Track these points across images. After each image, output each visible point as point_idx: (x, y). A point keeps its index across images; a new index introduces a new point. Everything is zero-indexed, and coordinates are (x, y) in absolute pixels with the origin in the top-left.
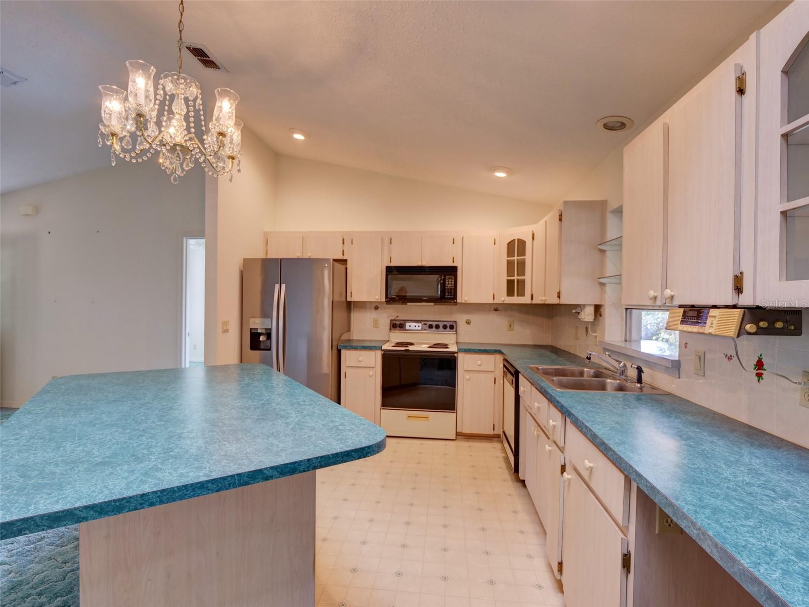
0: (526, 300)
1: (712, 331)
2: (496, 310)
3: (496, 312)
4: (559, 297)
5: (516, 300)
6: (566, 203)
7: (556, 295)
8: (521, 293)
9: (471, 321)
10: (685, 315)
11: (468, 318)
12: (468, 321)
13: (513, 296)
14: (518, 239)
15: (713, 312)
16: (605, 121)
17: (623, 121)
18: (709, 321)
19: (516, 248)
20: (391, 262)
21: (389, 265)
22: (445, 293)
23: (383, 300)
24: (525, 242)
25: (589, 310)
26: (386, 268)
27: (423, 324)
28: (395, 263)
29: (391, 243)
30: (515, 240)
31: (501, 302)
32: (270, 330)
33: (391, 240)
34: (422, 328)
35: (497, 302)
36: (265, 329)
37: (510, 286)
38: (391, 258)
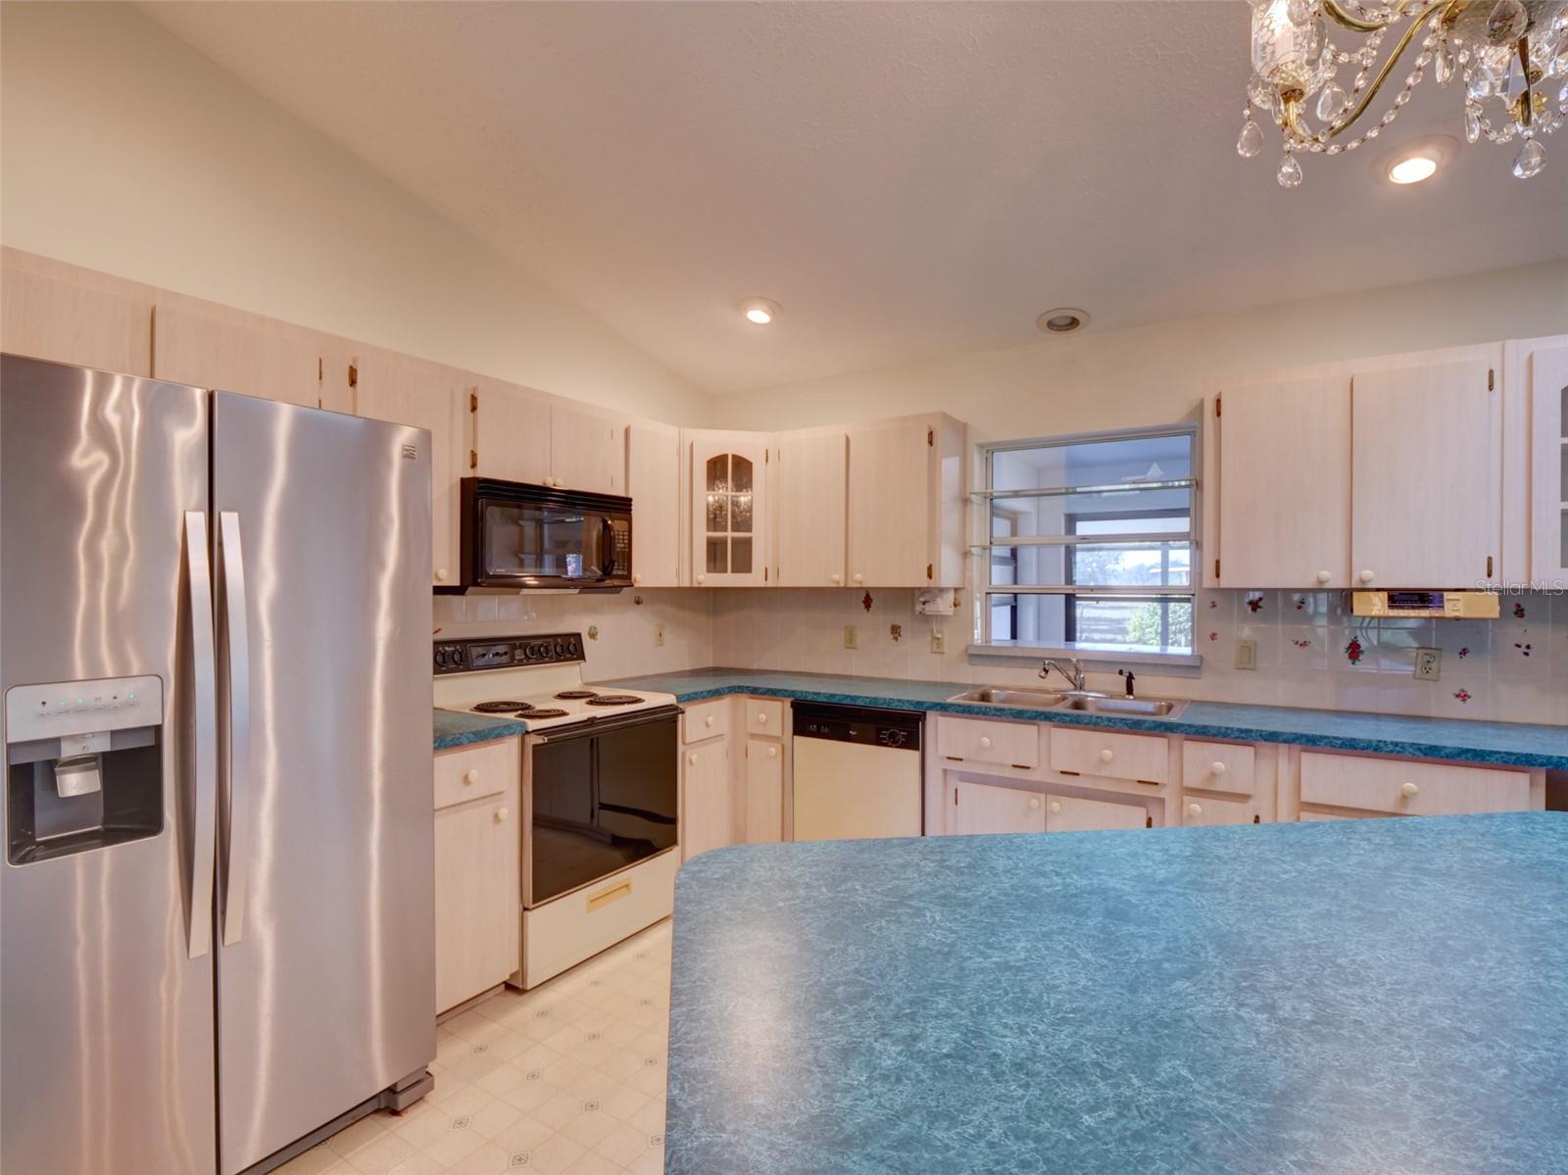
0: (752, 580)
2: (638, 602)
3: (638, 607)
4: (930, 576)
5: (729, 579)
7: (923, 575)
8: (744, 564)
9: (599, 630)
11: (593, 624)
12: (593, 631)
13: (726, 571)
14: (734, 456)
17: (1074, 316)
18: (1449, 605)
19: (728, 473)
20: (474, 465)
21: (469, 474)
22: (612, 562)
23: (456, 582)
24: (750, 464)
25: (950, 597)
26: (465, 483)
27: (514, 648)
28: (486, 470)
29: (474, 409)
30: (726, 456)
31: (695, 585)
32: (158, 730)
33: (474, 399)
34: (513, 658)
35: (686, 584)
36: (114, 734)
37: (715, 554)
38: (474, 455)
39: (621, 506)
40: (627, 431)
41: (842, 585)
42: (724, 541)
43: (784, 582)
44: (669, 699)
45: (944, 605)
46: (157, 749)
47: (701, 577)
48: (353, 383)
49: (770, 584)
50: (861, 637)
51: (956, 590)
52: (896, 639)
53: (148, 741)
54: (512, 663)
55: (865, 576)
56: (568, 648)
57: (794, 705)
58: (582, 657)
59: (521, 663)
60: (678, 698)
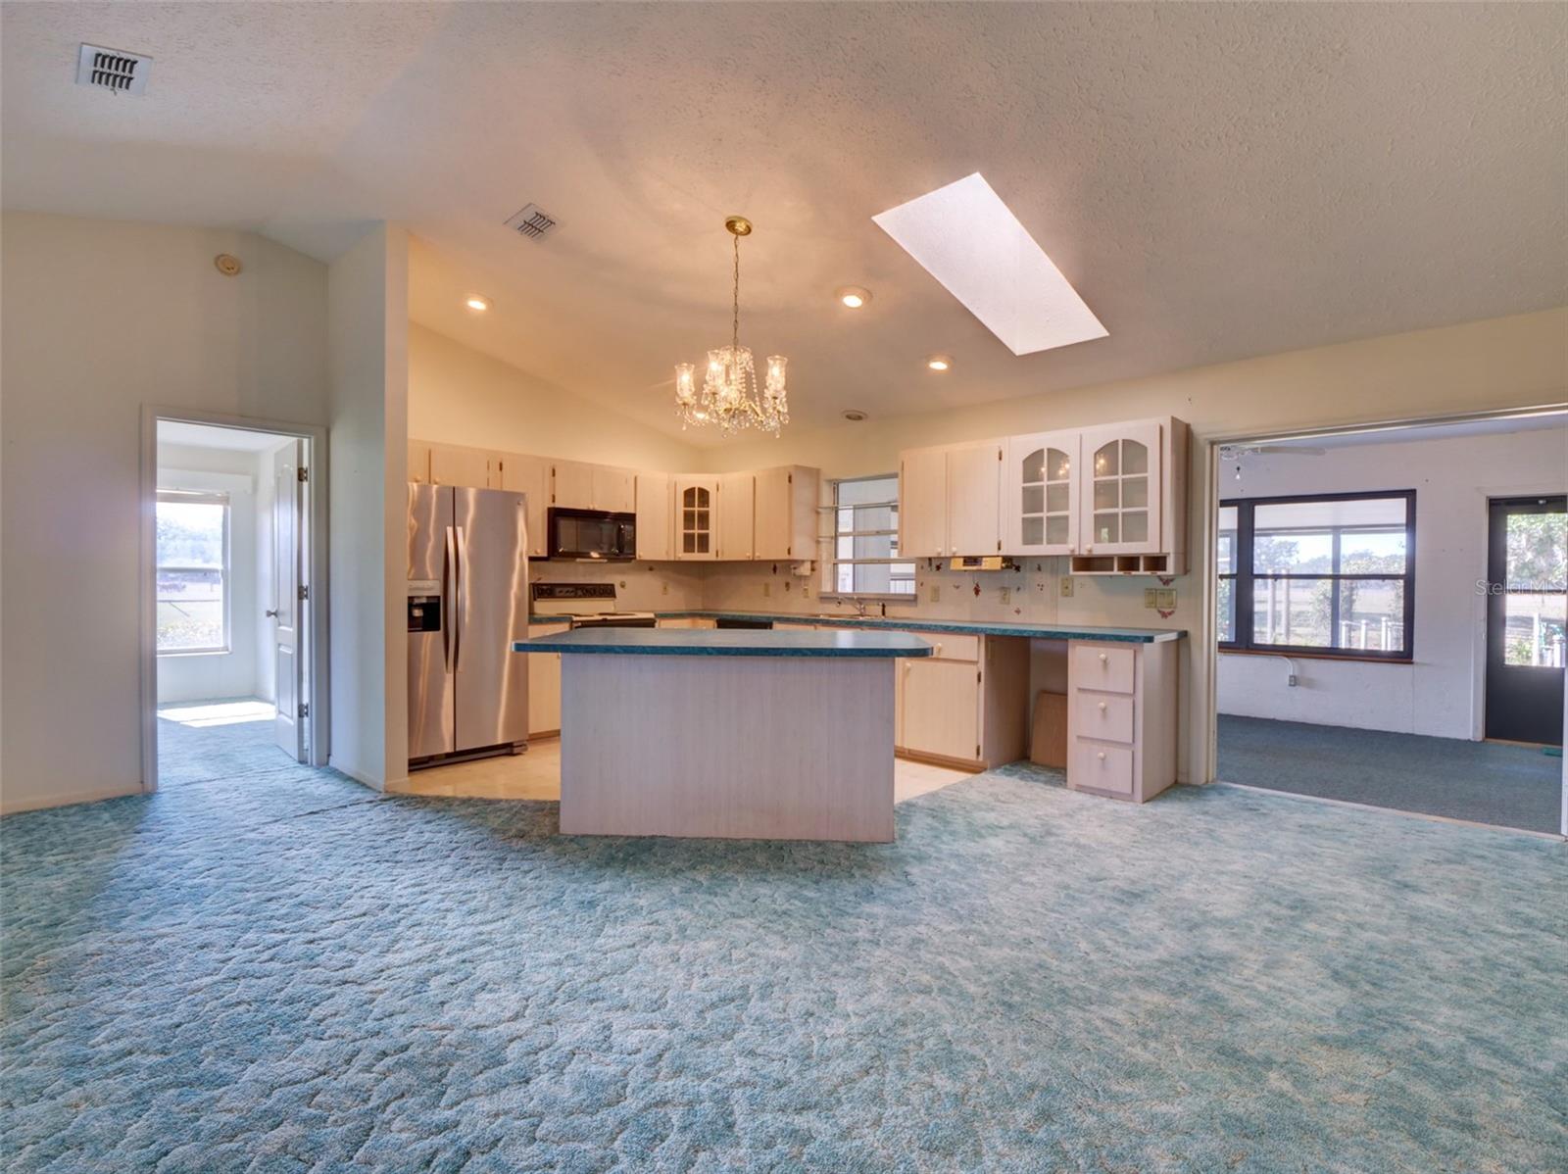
0: (710, 556)
1: (987, 568)
2: (651, 569)
3: (653, 572)
4: (789, 553)
5: (696, 557)
6: (797, 467)
7: (786, 552)
8: (704, 548)
9: (626, 583)
10: (965, 561)
11: (619, 580)
12: (619, 584)
13: (694, 551)
14: (699, 489)
15: (984, 559)
16: (846, 414)
18: (983, 564)
19: (696, 498)
20: (554, 501)
21: (552, 505)
22: (623, 547)
23: (545, 555)
24: (708, 492)
25: (808, 565)
26: (549, 509)
27: (577, 589)
28: (559, 504)
29: (554, 475)
30: (694, 488)
31: (677, 559)
32: (438, 597)
33: (554, 471)
34: (576, 594)
35: (672, 559)
36: (428, 597)
37: (689, 541)
38: (554, 497)
39: (631, 518)
40: (636, 478)
41: (751, 559)
42: (693, 535)
43: (726, 558)
44: (651, 616)
45: (805, 570)
46: (439, 604)
47: (680, 555)
48: (501, 469)
49: (719, 559)
50: (771, 589)
51: (813, 562)
52: (788, 590)
53: (435, 601)
54: (576, 596)
55: (762, 555)
56: (607, 591)
57: (717, 621)
58: (614, 596)
59: (580, 597)
60: (655, 615)
